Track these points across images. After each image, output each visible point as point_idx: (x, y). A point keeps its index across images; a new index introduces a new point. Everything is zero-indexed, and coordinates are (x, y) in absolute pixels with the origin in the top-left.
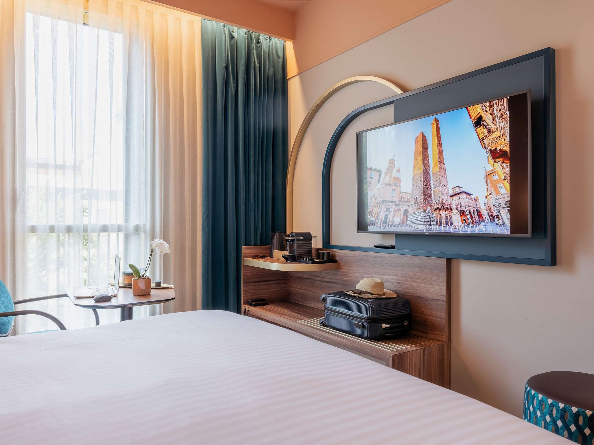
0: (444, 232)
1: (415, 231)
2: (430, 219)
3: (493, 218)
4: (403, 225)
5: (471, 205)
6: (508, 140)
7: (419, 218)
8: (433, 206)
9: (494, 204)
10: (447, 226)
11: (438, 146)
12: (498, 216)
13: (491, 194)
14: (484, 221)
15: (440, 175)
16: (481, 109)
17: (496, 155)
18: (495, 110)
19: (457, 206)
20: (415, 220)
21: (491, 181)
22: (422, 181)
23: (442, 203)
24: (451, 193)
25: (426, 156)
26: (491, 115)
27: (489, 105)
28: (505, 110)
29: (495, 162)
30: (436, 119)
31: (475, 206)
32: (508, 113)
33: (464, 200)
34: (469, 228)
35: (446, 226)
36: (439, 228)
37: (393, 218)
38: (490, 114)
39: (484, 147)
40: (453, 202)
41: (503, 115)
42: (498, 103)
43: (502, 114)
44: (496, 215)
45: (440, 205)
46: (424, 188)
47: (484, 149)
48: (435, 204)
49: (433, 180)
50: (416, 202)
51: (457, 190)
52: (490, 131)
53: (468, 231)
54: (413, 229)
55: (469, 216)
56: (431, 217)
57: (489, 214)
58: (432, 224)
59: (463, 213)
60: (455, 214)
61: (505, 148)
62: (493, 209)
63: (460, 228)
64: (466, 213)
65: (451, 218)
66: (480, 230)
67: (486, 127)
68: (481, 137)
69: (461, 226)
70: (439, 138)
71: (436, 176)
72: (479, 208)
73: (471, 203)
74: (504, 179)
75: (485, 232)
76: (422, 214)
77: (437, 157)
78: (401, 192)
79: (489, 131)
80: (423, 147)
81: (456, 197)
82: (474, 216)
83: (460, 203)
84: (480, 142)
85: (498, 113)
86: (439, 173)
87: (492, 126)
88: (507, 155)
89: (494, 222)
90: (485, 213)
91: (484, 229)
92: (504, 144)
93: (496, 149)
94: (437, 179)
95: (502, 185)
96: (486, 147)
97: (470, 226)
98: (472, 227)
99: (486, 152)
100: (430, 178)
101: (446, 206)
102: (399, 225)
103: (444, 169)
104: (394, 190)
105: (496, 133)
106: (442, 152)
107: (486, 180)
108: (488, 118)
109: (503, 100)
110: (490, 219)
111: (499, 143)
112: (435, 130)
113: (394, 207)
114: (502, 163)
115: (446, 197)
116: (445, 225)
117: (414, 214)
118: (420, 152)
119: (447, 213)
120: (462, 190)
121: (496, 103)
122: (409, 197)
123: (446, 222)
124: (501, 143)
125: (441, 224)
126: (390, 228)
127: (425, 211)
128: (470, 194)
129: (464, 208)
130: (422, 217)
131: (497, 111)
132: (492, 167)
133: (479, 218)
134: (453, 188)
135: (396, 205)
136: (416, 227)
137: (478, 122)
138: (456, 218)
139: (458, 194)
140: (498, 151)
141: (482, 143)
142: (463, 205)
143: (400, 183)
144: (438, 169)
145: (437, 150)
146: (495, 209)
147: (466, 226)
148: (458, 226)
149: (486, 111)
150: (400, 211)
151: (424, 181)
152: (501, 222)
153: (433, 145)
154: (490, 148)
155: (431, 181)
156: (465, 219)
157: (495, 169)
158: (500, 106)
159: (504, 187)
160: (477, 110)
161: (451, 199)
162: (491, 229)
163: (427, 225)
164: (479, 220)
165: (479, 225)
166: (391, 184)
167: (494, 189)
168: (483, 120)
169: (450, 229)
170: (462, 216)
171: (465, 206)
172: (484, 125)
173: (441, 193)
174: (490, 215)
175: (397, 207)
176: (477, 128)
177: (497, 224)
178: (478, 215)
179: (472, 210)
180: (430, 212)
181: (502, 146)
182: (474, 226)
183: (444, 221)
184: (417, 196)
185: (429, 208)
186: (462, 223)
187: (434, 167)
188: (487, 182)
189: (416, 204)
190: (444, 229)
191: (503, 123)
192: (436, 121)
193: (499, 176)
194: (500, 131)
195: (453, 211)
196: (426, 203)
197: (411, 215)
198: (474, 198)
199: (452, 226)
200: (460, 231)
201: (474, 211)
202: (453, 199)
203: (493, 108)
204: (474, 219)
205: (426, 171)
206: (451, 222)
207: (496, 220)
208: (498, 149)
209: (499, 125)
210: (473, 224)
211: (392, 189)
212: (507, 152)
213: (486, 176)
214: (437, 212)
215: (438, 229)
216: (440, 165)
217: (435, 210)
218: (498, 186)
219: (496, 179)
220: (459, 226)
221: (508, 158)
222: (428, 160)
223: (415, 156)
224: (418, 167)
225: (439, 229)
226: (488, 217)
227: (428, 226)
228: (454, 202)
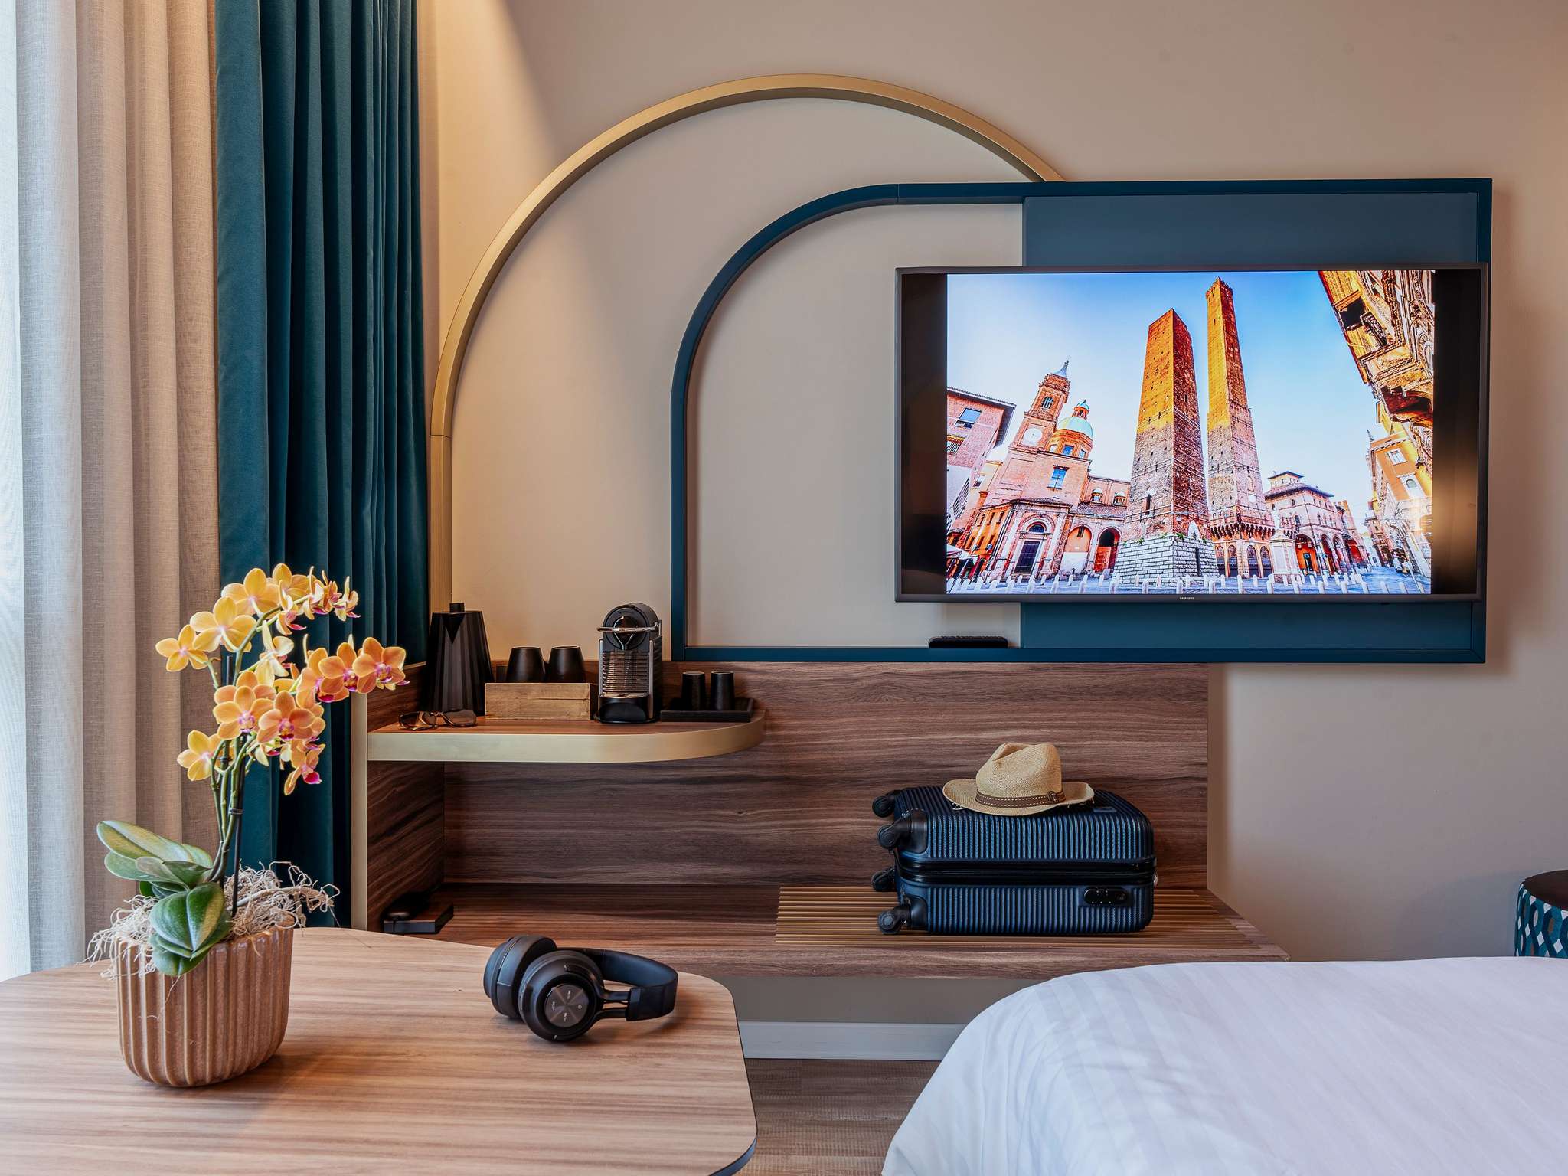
0: (1245, 592)
1: (1143, 593)
2: (1197, 556)
3: (1389, 556)
4: (1096, 575)
5: (1329, 523)
6: (1430, 373)
7: (1160, 555)
8: (1207, 523)
9: (1391, 522)
10: (1255, 576)
11: (1227, 359)
12: (1401, 553)
13: (1383, 497)
14: (1363, 563)
15: (1234, 438)
16: (1362, 284)
17: (1399, 403)
18: (1399, 293)
19: (1285, 522)
20: (1144, 561)
21: (1383, 464)
22: (1172, 451)
23: (1239, 516)
24: (1267, 488)
25: (1184, 382)
26: (1388, 303)
27: (1384, 278)
28: (1424, 298)
29: (1395, 420)
30: (1222, 283)
31: (1339, 526)
32: (1432, 307)
33: (1307, 510)
34: (1320, 583)
35: (1251, 576)
36: (1229, 582)
37: (1059, 553)
38: (1386, 301)
39: (1366, 381)
40: (1273, 513)
41: (1419, 310)
42: (1408, 279)
43: (1416, 307)
44: (1396, 548)
45: (1232, 521)
46: (1177, 469)
47: (1368, 383)
48: (1217, 517)
49: (1211, 451)
50: (1148, 508)
51: (1287, 482)
52: (1385, 343)
53: (1318, 590)
54: (1136, 586)
55: (1321, 551)
56: (1200, 551)
57: (1379, 546)
58: (1205, 570)
59: (1303, 543)
60: (1281, 544)
61: (1422, 389)
62: (1388, 535)
63: (1294, 582)
64: (1312, 544)
65: (1266, 554)
66: (1352, 587)
67: (1373, 331)
68: (1360, 352)
69: (1298, 577)
70: (1233, 336)
71: (1219, 440)
72: (1350, 532)
73: (1328, 517)
74: (1419, 465)
75: (1366, 592)
76: (1171, 543)
77: (1224, 389)
78: (1090, 477)
79: (1383, 342)
80: (1175, 356)
81: (1286, 501)
82: (1336, 551)
83: (1297, 517)
84: (1358, 365)
85: (1407, 304)
86: (1229, 434)
87: (1390, 332)
88: (1427, 408)
89: (1392, 565)
90: (1366, 545)
91: (1364, 585)
92: (1420, 380)
93: (1399, 389)
94: (1222, 448)
95: (1413, 477)
96: (1373, 379)
97: (1325, 577)
98: (1330, 578)
99: (1373, 393)
100: (1198, 445)
101: (1250, 524)
102: (1083, 573)
103: (1248, 424)
104: (1065, 469)
105: (1400, 350)
106: (1242, 376)
107: (1370, 462)
108: (1379, 310)
109: (1421, 273)
110: (1381, 558)
111: (1408, 375)
112: (1219, 314)
113: (1060, 522)
114: (1415, 424)
115: (1252, 499)
116: (1247, 575)
117: (1141, 542)
118: (1166, 367)
119: (1255, 542)
120: (1302, 482)
121: (1403, 276)
122: (1121, 494)
123: (1250, 565)
124: (1413, 375)
125: (1234, 571)
126: (1047, 585)
127: (1180, 534)
128: (1325, 496)
129: (1306, 530)
130: (1171, 553)
131: (1404, 297)
132: (1388, 431)
133: (1349, 555)
134: (1274, 477)
135: (1071, 515)
136: (1145, 581)
137: (1353, 315)
138: (1284, 557)
139: (1291, 492)
140: (1405, 396)
141: (1363, 369)
142: (1304, 521)
143: (1089, 450)
144: (1226, 422)
145: (1225, 370)
146: (1395, 534)
147: (1311, 577)
148: (1288, 576)
149: (1376, 292)
150: (1085, 534)
151: (1177, 452)
152: (1408, 566)
153: (1210, 353)
154: (1385, 385)
155: (1201, 452)
156: (1309, 560)
157: (1396, 437)
158: (1412, 286)
159: (1419, 482)
160: (1351, 283)
161: (1269, 504)
162: (1383, 584)
163: (1187, 575)
164: (1351, 561)
165: (1349, 574)
166: (1053, 449)
167: (1392, 485)
168: (1367, 312)
169: (1262, 585)
170: (1301, 549)
171: (1310, 525)
172: (1368, 325)
173: (1235, 487)
174: (1380, 548)
175: (1076, 522)
176: (1349, 329)
177: (1399, 572)
178: (1347, 548)
179: (1331, 536)
180: (1198, 537)
181: (1415, 384)
182: (1336, 576)
183: (1243, 562)
184: (1151, 492)
185: (1193, 527)
186: (1302, 569)
187: (1211, 416)
188: (1373, 467)
189: (1148, 513)
190: (1241, 586)
191: (1419, 330)
192: (1222, 290)
193: (1405, 454)
194: (1411, 347)
195: (1272, 538)
196: (1185, 513)
197: (1128, 546)
198: (1338, 505)
199: (1271, 577)
200: (1293, 590)
201: (1335, 539)
202: (1273, 506)
203: (1394, 289)
204: (1336, 558)
205: (1186, 423)
206: (1267, 566)
207: (1396, 561)
208: (1405, 389)
209: (1409, 332)
210: (1333, 570)
211: (1057, 468)
212: (1427, 401)
213: (1372, 453)
214: (1223, 538)
215: (1223, 586)
216: (1233, 411)
217: (1216, 533)
218: (1403, 480)
219: (1398, 462)
220: (1292, 577)
221: (1429, 413)
222: (1195, 393)
223: (1147, 377)
224: (1159, 408)
225: (1226, 584)
226: (1374, 554)
227: (1188, 579)
228: (1278, 514)
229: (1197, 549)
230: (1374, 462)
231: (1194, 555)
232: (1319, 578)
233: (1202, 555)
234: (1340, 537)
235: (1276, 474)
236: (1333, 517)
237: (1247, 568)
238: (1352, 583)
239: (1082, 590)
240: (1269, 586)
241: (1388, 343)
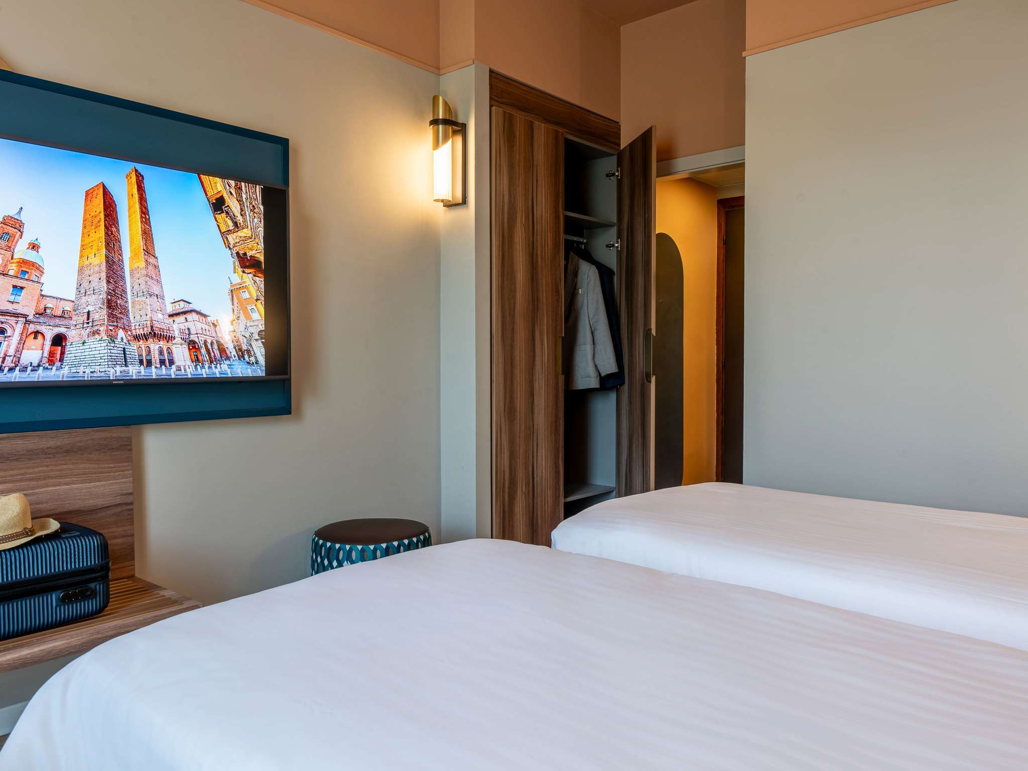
0: (157, 377)
1: (86, 379)
2: (125, 354)
3: (242, 353)
4: (49, 367)
5: (208, 333)
6: (261, 246)
7: (98, 352)
8: (131, 331)
9: (243, 333)
10: (163, 367)
11: (142, 222)
12: (248, 351)
13: (238, 318)
14: (228, 358)
15: (147, 275)
16: (223, 187)
17: (246, 262)
18: (244, 196)
19: (181, 332)
20: (87, 357)
21: (238, 299)
22: (105, 281)
23: (152, 327)
24: (170, 309)
25: (112, 234)
26: (238, 201)
27: (235, 186)
28: (258, 202)
29: (244, 272)
30: (136, 171)
31: (214, 335)
32: (262, 208)
33: (194, 324)
34: (203, 370)
35: (161, 367)
36: (146, 371)
37: (19, 351)
38: (237, 200)
39: (227, 247)
40: (174, 326)
41: (255, 208)
42: (249, 189)
43: (253, 206)
44: (246, 349)
45: (147, 330)
46: (108, 294)
47: (228, 249)
48: (137, 327)
49: (132, 283)
50: (88, 319)
51: (182, 306)
52: (237, 226)
53: (202, 375)
54: (81, 374)
55: (203, 351)
56: (126, 350)
57: (237, 348)
58: (130, 363)
59: (193, 346)
60: (179, 346)
61: (258, 255)
62: (242, 341)
63: (188, 370)
64: (198, 346)
65: (170, 353)
66: (222, 372)
67: (230, 217)
68: (224, 229)
69: (190, 367)
70: (145, 207)
71: (137, 276)
72: (220, 339)
73: (207, 329)
74: (257, 300)
75: (230, 375)
76: (106, 344)
77: (140, 242)
78: (42, 295)
79: (236, 224)
80: (105, 215)
81: (181, 319)
82: (212, 350)
83: (188, 329)
84: (222, 236)
85: (248, 203)
86: (144, 272)
87: (240, 219)
88: (261, 267)
89: (244, 359)
90: (230, 347)
91: (229, 371)
92: (257, 250)
93: (245, 254)
94: (140, 281)
95: (254, 307)
96: (231, 247)
97: (206, 367)
98: (210, 367)
99: (231, 254)
100: (123, 278)
101: (159, 333)
102: (39, 366)
103: (156, 267)
104: (22, 288)
105: (245, 230)
106: (152, 235)
107: (231, 296)
108: (233, 204)
109: (256, 187)
110: (238, 355)
111: (250, 246)
112: (135, 191)
113: (19, 328)
114: (254, 276)
115: (160, 316)
116: (158, 366)
117: (83, 343)
118: (99, 222)
119: (162, 344)
120: (191, 307)
121: (246, 187)
122: (67, 308)
123: (160, 360)
124: (253, 247)
125: (149, 363)
126: (9, 375)
127: (112, 338)
128: (205, 316)
129: (195, 337)
130: (106, 351)
131: (247, 199)
132: (240, 279)
133: (220, 353)
134: (174, 303)
135: (28, 322)
136: (88, 371)
137: (218, 205)
138: (181, 355)
139: (185, 313)
140: (249, 258)
141: (225, 240)
142: (193, 332)
143: (41, 275)
144: (142, 264)
145: (140, 229)
146: (245, 340)
147: (198, 367)
148: (184, 366)
149: (231, 193)
150: (40, 336)
151: (108, 282)
152: (253, 359)
153: (129, 216)
154: (237, 250)
155: (125, 283)
156: (197, 356)
157: (244, 282)
158: (251, 194)
159: (258, 310)
160: (217, 186)
161: (171, 320)
162: (239, 370)
163: (118, 366)
164: (221, 357)
165: (220, 364)
166: (11, 273)
167: (243, 311)
168: (226, 205)
169: (168, 372)
170: (192, 349)
171: (197, 334)
172: (227, 213)
173: (149, 307)
174: (237, 349)
175: (32, 328)
176: (217, 214)
177: (248, 363)
178: (219, 349)
179: (209, 341)
180: (125, 340)
181: (254, 252)
182: (213, 366)
183: (155, 357)
184: (90, 308)
185: (121, 333)
186: (192, 362)
187: (132, 259)
188: (232, 300)
189: (88, 323)
190: (155, 373)
191: (256, 220)
192: (136, 175)
193: (250, 293)
194: (251, 229)
195: (174, 342)
196: (115, 324)
197: (74, 346)
198: (213, 322)
199: (174, 367)
200: (187, 375)
201: (212, 343)
202: (174, 321)
203: (241, 193)
204: (212, 354)
205: (114, 262)
206: (171, 360)
207: (246, 357)
208: (249, 254)
209: (250, 221)
210: (211, 362)
211: (15, 287)
212: (261, 262)
213: (232, 291)
214: (141, 342)
215: (143, 373)
216: (146, 257)
217: (137, 338)
218: (249, 308)
219: (246, 298)
220: (187, 367)
221: (262, 270)
222: (120, 242)
223: (85, 227)
224: (94, 251)
225: (145, 372)
226: (234, 353)
227: (118, 369)
228: (177, 326)
229: (124, 348)
230: (233, 297)
231: (122, 352)
232: (203, 367)
233: (127, 353)
234: (215, 342)
235: (176, 300)
236: (210, 329)
237: (158, 361)
238: (222, 370)
239: (38, 378)
240: (173, 373)
241: (239, 225)
